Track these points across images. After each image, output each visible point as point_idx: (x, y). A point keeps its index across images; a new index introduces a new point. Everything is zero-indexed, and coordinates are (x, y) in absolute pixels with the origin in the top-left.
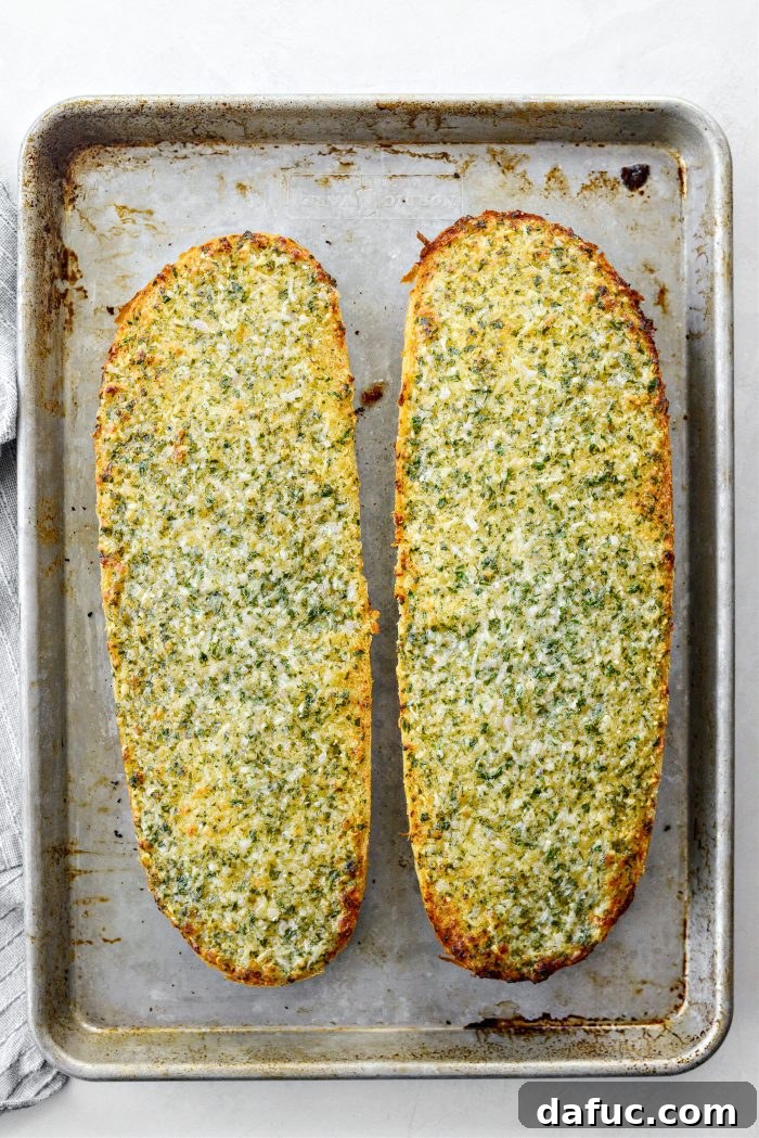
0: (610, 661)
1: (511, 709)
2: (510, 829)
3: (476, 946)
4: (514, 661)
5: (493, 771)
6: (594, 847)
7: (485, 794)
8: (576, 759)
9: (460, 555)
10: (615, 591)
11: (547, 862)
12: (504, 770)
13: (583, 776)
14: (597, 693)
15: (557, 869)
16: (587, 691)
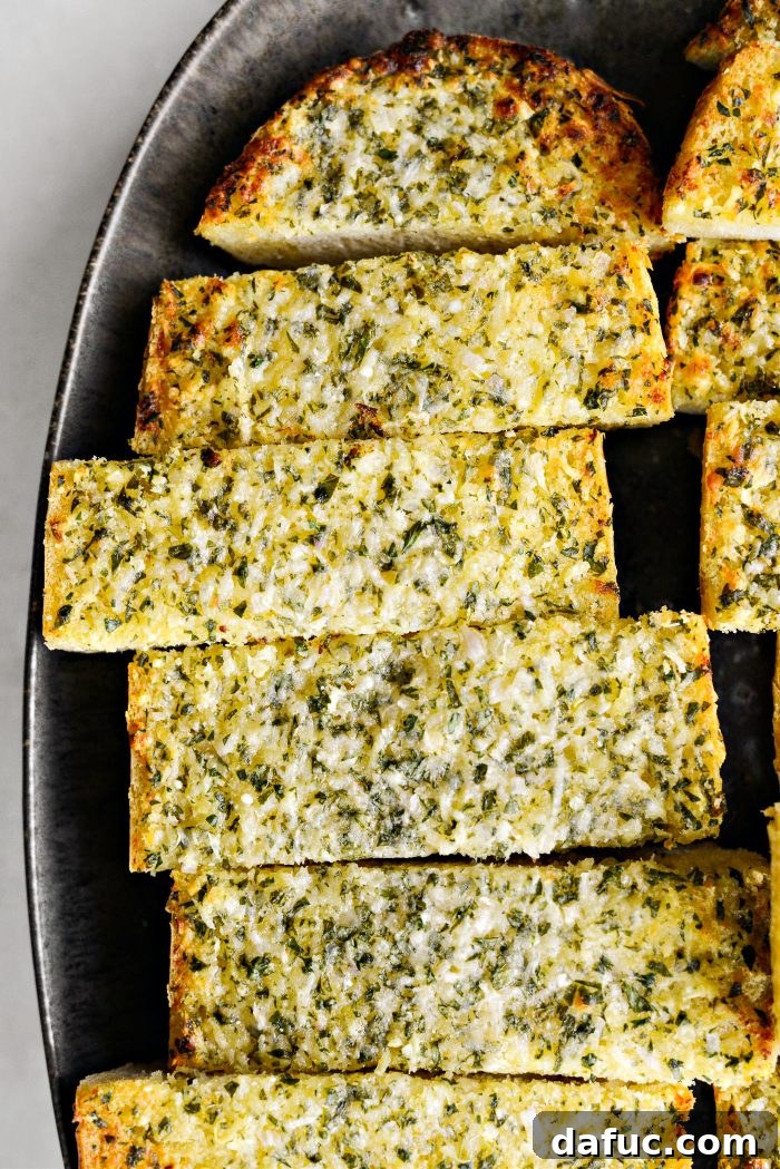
0: (263, 800)
1: (473, 681)
2: (453, 398)
3: (565, 118)
4: (473, 793)
5: (427, 539)
6: (265, 364)
7: (440, 487)
8: (240, 573)
9: (641, 1050)
10: (299, 962)
11: (368, 326)
12: (400, 543)
13: (224, 533)
14: (286, 727)
15: (348, 309)
16: (306, 732)
